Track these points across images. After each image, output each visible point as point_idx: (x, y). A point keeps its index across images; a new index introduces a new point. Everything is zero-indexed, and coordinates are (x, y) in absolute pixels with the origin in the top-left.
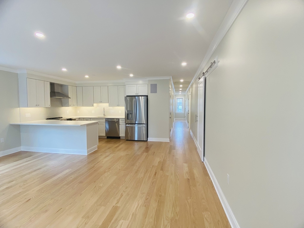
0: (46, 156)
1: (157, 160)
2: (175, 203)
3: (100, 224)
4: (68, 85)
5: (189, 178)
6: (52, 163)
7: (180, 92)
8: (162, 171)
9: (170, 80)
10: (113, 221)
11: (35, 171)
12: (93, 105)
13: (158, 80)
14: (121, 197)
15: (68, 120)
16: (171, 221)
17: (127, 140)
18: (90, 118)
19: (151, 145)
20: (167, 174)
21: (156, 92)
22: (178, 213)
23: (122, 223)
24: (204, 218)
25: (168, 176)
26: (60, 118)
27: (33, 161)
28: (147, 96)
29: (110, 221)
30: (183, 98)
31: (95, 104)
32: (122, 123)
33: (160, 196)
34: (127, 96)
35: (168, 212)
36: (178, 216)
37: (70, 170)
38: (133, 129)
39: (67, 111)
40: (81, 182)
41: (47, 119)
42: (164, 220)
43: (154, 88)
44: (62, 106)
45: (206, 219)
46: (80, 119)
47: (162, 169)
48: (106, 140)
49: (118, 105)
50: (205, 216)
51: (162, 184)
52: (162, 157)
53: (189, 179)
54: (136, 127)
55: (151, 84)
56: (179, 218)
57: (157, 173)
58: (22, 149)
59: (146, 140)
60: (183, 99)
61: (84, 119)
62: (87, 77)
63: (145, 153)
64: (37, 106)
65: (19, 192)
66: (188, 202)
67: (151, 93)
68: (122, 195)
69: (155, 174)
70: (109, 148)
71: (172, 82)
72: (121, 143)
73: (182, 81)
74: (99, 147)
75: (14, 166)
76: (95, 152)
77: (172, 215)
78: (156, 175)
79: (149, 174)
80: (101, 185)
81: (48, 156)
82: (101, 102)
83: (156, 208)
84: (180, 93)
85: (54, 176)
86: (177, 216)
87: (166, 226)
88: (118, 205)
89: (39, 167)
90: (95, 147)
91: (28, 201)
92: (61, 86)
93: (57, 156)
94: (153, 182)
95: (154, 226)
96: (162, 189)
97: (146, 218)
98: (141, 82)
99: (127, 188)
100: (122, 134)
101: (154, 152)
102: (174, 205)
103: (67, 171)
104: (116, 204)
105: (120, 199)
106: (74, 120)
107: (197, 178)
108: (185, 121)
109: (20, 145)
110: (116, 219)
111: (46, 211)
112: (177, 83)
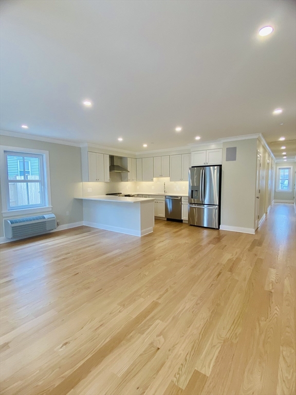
0: (101, 233)
1: (227, 257)
2: (238, 320)
3: (134, 317)
4: (127, 158)
5: (273, 291)
6: (106, 241)
7: (285, 157)
8: (230, 273)
9: (259, 139)
10: (148, 318)
11: (90, 246)
12: (152, 180)
13: (239, 141)
14: (165, 293)
15: (126, 196)
16: (224, 342)
17: (191, 225)
18: (149, 195)
19: (223, 236)
20: (237, 278)
21: (234, 159)
22: (238, 334)
23: (158, 324)
24: (281, 355)
25: (238, 281)
26: (119, 194)
27: (91, 236)
28: (220, 166)
29: (145, 318)
30: (292, 167)
31: (155, 179)
32: (185, 203)
33: (218, 305)
34: (192, 167)
35: (224, 329)
36: (238, 339)
37: (120, 250)
38: (200, 212)
39: (126, 187)
40: (126, 266)
41: (107, 194)
42: (213, 337)
43: (231, 154)
44: (122, 181)
45: (284, 358)
46: (138, 196)
47: (231, 270)
48: (166, 222)
49: (181, 180)
50: (284, 353)
51: (225, 290)
52: (236, 254)
53: (271, 292)
54: (206, 208)
55: (227, 148)
56: (238, 342)
57: (221, 274)
58: (84, 223)
59: (217, 228)
60: (292, 169)
61: (142, 196)
62: (145, 146)
63: (211, 245)
64: (97, 180)
65: (71, 264)
66: (259, 324)
67: (227, 160)
68: (167, 291)
69: (218, 275)
70: (166, 233)
71: (264, 142)
72: (182, 227)
73: (282, 139)
74: (155, 230)
75: (73, 239)
76: (150, 235)
77: (228, 335)
78: (220, 276)
79: (210, 272)
80: (147, 273)
81: (104, 233)
82: (161, 176)
83: (206, 319)
84: (285, 159)
85: (104, 254)
86: (236, 339)
87: (214, 346)
88: (160, 301)
89: (93, 243)
90: (150, 229)
91: (76, 274)
92: (121, 158)
93: (112, 234)
94: (212, 285)
95: (197, 341)
96: (223, 296)
97: (189, 327)
98: (213, 146)
99: (175, 283)
100: (185, 216)
101: (226, 246)
102: (235, 322)
103: (117, 251)
104: (158, 299)
105: (163, 294)
106: (132, 196)
107: (288, 293)
108: (292, 204)
109: (81, 219)
110: (153, 317)
111: (89, 288)
112: (274, 145)
